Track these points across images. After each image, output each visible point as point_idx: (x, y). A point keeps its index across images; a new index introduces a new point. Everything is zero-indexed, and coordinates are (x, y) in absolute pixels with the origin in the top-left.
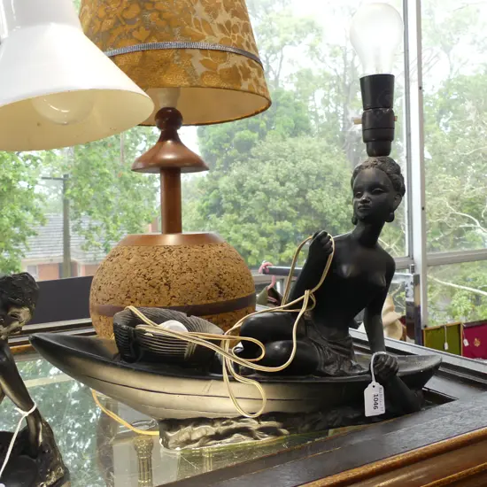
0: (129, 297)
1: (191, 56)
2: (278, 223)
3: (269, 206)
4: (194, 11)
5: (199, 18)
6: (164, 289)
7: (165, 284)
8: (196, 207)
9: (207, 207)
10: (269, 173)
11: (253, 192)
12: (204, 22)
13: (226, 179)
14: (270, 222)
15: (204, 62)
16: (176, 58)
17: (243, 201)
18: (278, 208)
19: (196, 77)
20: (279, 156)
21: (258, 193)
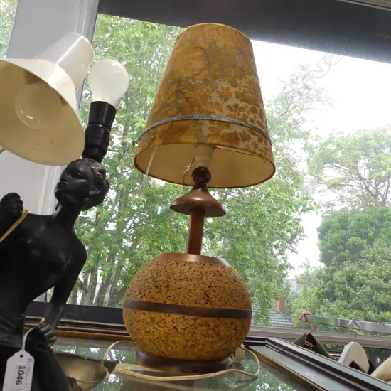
0: (140, 293)
1: (203, 124)
2: (381, 313)
3: (374, 298)
4: (211, 97)
5: (213, 102)
6: (164, 290)
7: (166, 287)
8: (315, 292)
9: (323, 293)
10: (375, 272)
11: (361, 285)
12: (217, 104)
13: (339, 273)
14: (374, 311)
15: (210, 128)
16: (192, 125)
17: (352, 291)
18: (381, 300)
19: (203, 137)
20: (384, 259)
21: (364, 286)
